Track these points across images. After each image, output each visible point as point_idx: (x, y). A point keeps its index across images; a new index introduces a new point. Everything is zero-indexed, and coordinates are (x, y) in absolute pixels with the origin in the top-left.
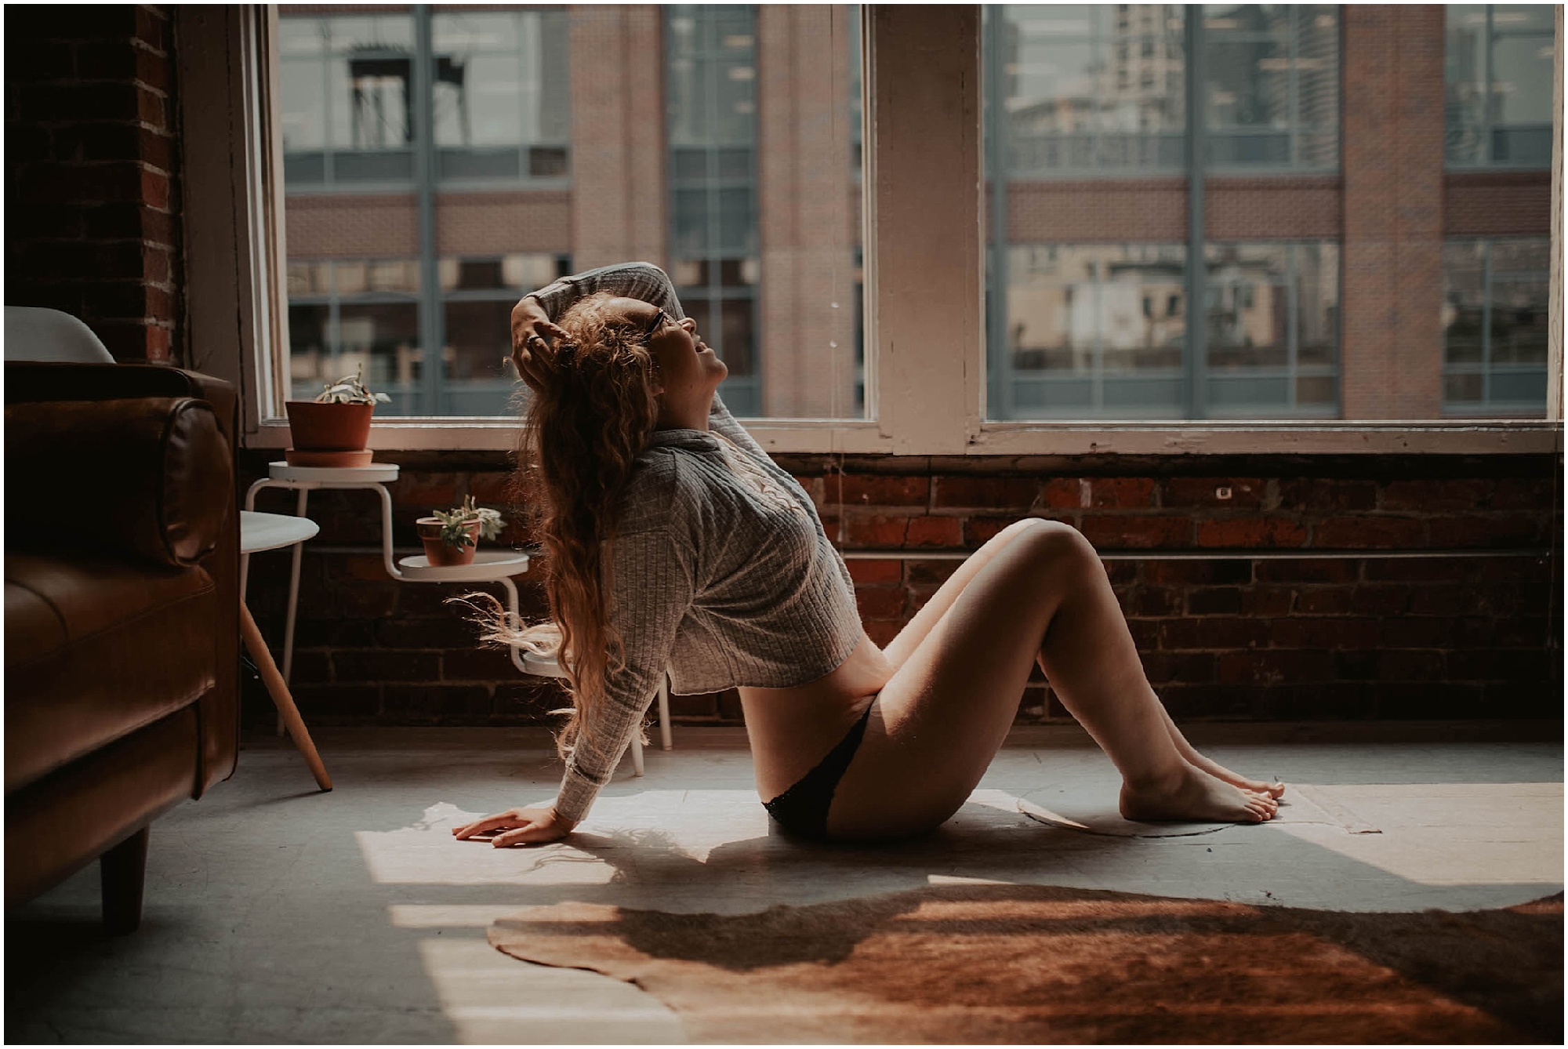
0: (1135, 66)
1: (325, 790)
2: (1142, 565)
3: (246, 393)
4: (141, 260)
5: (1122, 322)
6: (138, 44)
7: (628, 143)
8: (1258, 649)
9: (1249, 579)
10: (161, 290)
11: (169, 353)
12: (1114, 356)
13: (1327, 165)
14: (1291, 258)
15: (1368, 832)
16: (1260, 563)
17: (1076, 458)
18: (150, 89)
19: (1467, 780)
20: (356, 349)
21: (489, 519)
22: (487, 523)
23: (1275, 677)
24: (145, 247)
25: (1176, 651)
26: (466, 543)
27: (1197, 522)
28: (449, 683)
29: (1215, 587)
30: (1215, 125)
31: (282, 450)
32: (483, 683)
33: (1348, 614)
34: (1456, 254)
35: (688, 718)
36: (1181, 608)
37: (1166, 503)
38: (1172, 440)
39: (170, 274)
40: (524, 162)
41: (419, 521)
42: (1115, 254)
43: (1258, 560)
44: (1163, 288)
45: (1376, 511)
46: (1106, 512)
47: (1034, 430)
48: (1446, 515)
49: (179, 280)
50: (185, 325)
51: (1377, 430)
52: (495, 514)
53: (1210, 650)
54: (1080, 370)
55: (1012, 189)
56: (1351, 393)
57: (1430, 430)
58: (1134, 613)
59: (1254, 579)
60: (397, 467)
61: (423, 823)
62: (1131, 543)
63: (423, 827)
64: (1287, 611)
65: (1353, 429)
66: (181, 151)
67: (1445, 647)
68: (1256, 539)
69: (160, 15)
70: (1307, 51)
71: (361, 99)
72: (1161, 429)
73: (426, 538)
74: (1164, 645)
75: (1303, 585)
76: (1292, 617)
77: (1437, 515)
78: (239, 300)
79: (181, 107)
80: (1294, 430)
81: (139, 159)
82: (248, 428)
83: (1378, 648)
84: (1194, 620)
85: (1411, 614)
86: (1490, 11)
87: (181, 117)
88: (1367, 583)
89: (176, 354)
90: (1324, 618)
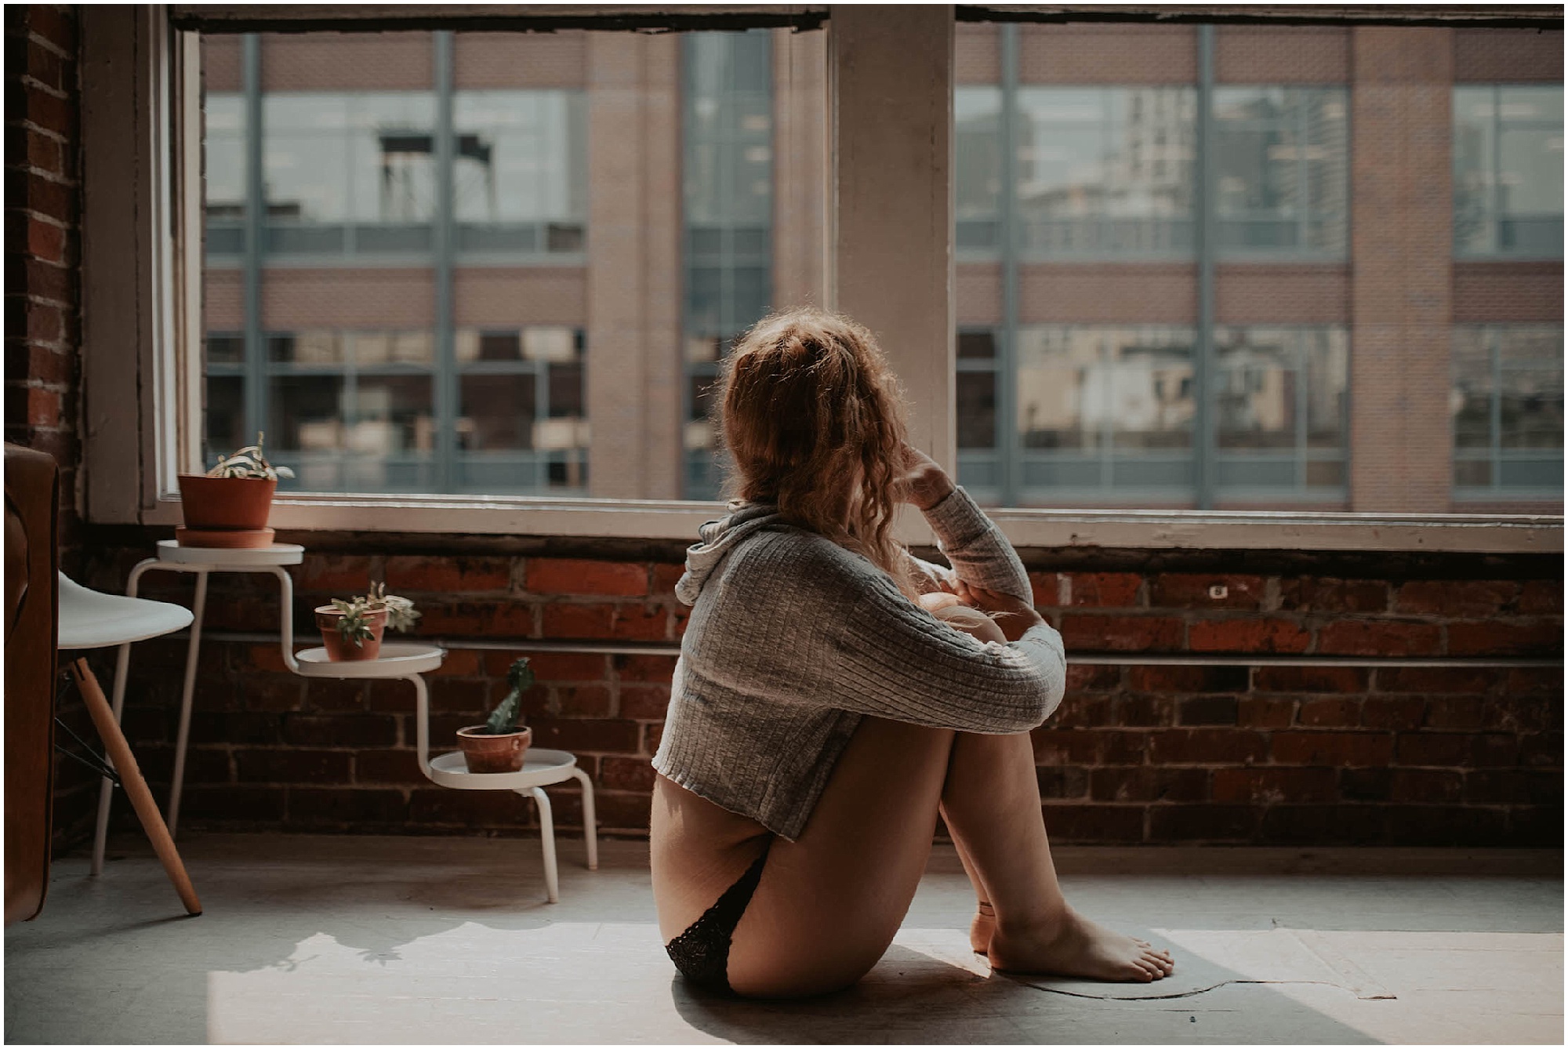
0: (1148, 153)
1: (193, 913)
2: (1127, 670)
3: (145, 464)
4: (25, 317)
5: (1134, 403)
6: (31, 83)
7: (645, 220)
8: (1257, 765)
9: (1245, 688)
10: (51, 350)
11: (59, 419)
12: (1124, 437)
13: (1334, 251)
14: (1300, 343)
15: (1380, 998)
16: (1258, 670)
17: (1055, 550)
18: (46, 132)
19: (1494, 929)
20: (373, 418)
21: (398, 609)
22: (394, 614)
23: (1275, 797)
24: (30, 303)
25: (1166, 765)
26: (365, 636)
27: (1188, 623)
28: (360, 787)
29: (1208, 695)
30: (1225, 210)
31: (173, 527)
32: (398, 787)
33: (1357, 728)
35: (623, 831)
36: (1170, 717)
37: (1154, 602)
38: (1161, 532)
39: (62, 333)
40: (541, 238)
41: (318, 610)
42: (1128, 337)
43: (1257, 667)
44: (1177, 371)
45: (1389, 614)
46: (1088, 610)
47: (1009, 519)
48: (1467, 620)
49: (75, 336)
50: (81, 389)
51: (1390, 524)
52: (404, 603)
53: (1203, 765)
54: (1089, 451)
55: (1023, 271)
56: (1361, 477)
57: (1448, 525)
58: (1118, 724)
59: (1252, 688)
60: (301, 549)
61: (290, 961)
62: (1115, 646)
63: (289, 967)
64: (1289, 724)
65: (1362, 523)
66: (81, 200)
67: (1465, 766)
68: (1254, 643)
69: (62, 54)
70: (1318, 137)
71: (391, 177)
72: (1149, 521)
73: (326, 630)
74: (1152, 760)
75: (1306, 695)
76: (1293, 730)
77: (1457, 619)
78: (139, 362)
79: (84, 153)
80: (1297, 523)
81: (26, 206)
82: (146, 503)
83: (1391, 765)
84: (1185, 732)
85: (1427, 729)
86: (1497, 103)
87: (83, 163)
88: (1378, 694)
89: (68, 421)
90: (1330, 731)
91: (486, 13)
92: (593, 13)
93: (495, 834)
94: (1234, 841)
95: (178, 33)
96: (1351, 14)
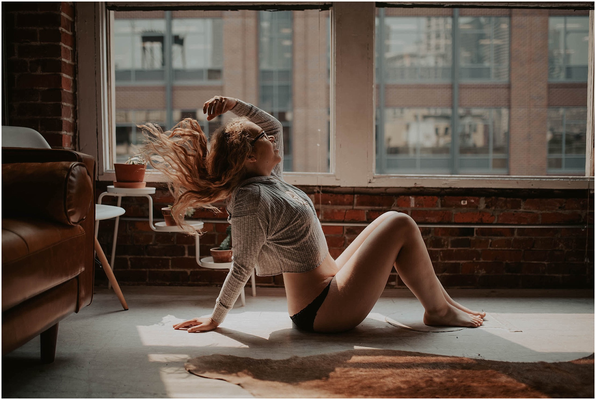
0: (433, 42)
1: (126, 310)
2: (433, 229)
3: (99, 160)
4: (61, 110)
5: (428, 137)
6: (62, 30)
7: (244, 68)
8: (476, 261)
9: (473, 235)
10: (68, 121)
11: (71, 145)
12: (424, 150)
13: (504, 79)
14: (491, 114)
15: (517, 332)
17: (409, 188)
18: (66, 46)
19: (555, 313)
23: (483, 272)
24: (63, 105)
25: (446, 262)
27: (454, 213)
28: (173, 270)
29: (460, 238)
30: (463, 64)
31: (112, 182)
32: (186, 270)
33: (510, 249)
34: (553, 114)
35: (263, 285)
36: (447, 245)
37: (442, 206)
38: (445, 182)
39: (72, 115)
40: (205, 75)
41: (163, 209)
42: (425, 112)
43: (477, 228)
44: (443, 125)
45: (521, 210)
46: (420, 209)
48: (548, 212)
49: (75, 117)
50: (77, 135)
51: (522, 179)
53: (458, 261)
54: (411, 155)
55: (387, 87)
56: (513, 165)
57: (542, 180)
58: (430, 247)
59: (475, 235)
60: (155, 189)
62: (429, 221)
63: (162, 324)
64: (487, 247)
65: (513, 179)
66: (77, 70)
67: (546, 262)
68: (476, 220)
69: (70, 19)
70: (497, 37)
71: (146, 50)
72: (441, 178)
73: (165, 215)
74: (441, 259)
75: (494, 238)
76: (489, 250)
77: (544, 212)
78: (97, 125)
79: (77, 53)
80: (491, 179)
81: (61, 72)
82: (100, 173)
83: (522, 261)
84: (453, 250)
85: (534, 249)
86: (565, 23)
87: (77, 57)
88: (518, 237)
89: (74, 145)
90: (501, 250)
91: (215, 4)
92: (251, 4)
93: (219, 286)
94: (468, 287)
95: (108, 11)
96: (510, 5)
